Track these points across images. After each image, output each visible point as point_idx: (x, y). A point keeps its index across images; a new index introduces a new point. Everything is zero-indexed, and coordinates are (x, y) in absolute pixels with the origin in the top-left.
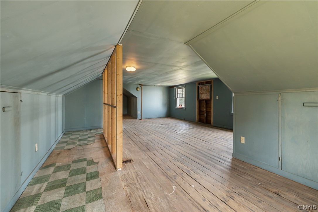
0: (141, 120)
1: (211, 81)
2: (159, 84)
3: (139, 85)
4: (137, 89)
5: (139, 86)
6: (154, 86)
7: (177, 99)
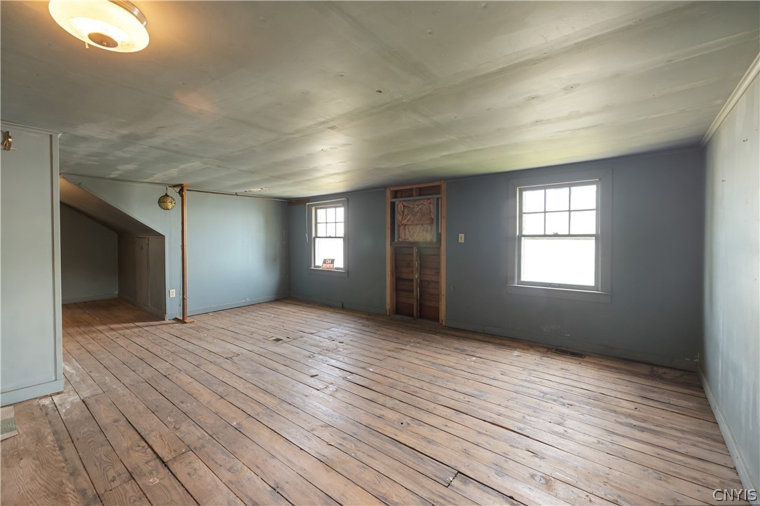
0: (183, 322)
1: (439, 187)
2: (256, 190)
3: (175, 186)
4: (162, 201)
5: (173, 193)
6: (236, 194)
7: (317, 239)
